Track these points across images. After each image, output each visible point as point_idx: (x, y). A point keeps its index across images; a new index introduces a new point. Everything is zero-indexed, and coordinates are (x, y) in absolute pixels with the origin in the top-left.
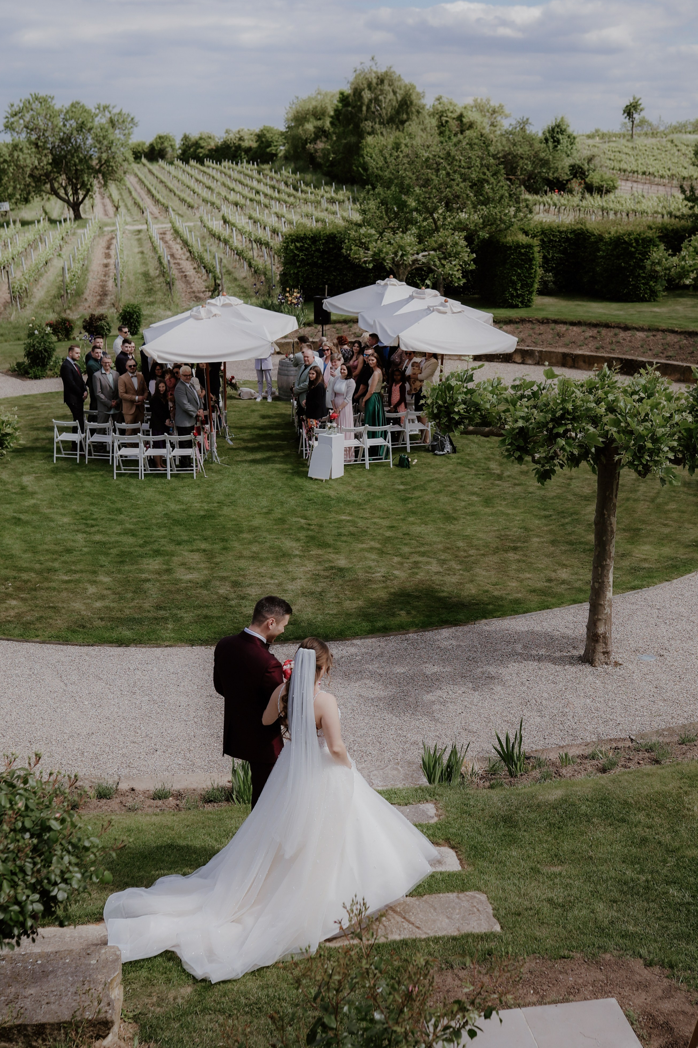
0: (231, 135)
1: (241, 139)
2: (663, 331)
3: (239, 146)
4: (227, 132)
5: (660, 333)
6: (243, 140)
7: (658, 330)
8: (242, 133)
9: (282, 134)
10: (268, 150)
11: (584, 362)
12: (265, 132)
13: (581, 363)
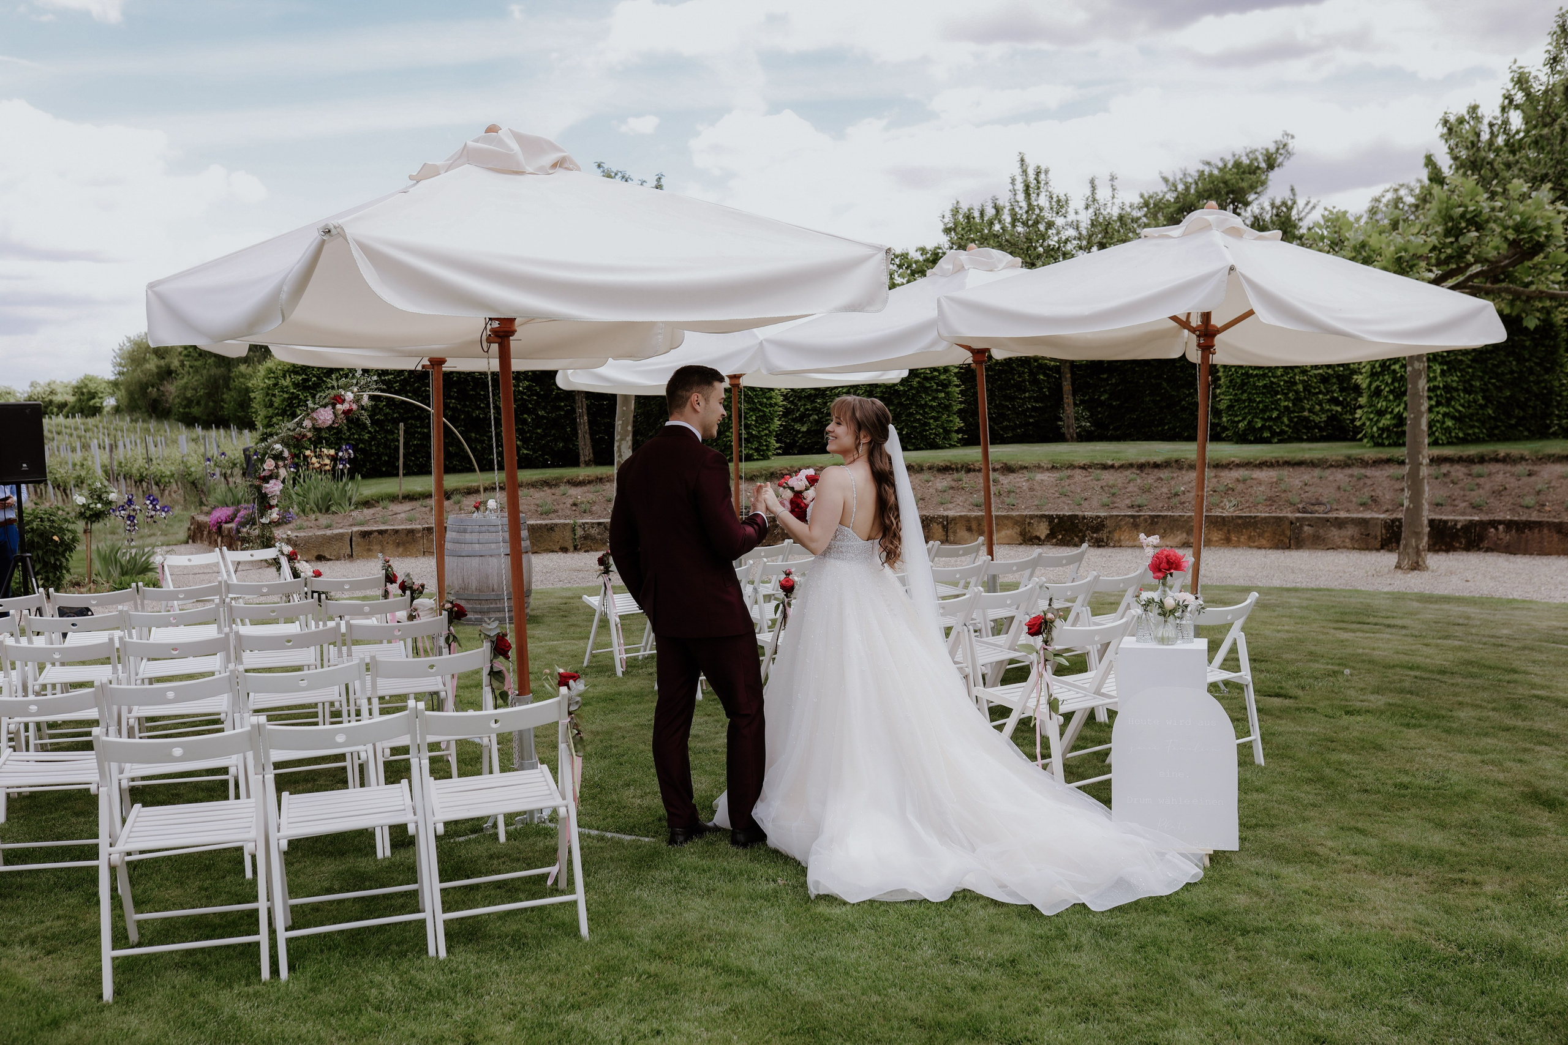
0: (39, 389)
1: (52, 393)
2: (1083, 467)
3: (51, 402)
4: (32, 385)
5: (1078, 471)
6: (56, 394)
7: (1071, 467)
8: (53, 386)
9: (109, 382)
10: (92, 403)
11: (969, 529)
12: (87, 382)
13: (963, 533)
